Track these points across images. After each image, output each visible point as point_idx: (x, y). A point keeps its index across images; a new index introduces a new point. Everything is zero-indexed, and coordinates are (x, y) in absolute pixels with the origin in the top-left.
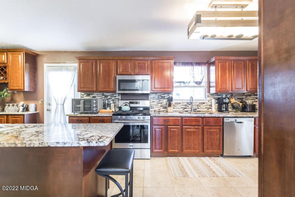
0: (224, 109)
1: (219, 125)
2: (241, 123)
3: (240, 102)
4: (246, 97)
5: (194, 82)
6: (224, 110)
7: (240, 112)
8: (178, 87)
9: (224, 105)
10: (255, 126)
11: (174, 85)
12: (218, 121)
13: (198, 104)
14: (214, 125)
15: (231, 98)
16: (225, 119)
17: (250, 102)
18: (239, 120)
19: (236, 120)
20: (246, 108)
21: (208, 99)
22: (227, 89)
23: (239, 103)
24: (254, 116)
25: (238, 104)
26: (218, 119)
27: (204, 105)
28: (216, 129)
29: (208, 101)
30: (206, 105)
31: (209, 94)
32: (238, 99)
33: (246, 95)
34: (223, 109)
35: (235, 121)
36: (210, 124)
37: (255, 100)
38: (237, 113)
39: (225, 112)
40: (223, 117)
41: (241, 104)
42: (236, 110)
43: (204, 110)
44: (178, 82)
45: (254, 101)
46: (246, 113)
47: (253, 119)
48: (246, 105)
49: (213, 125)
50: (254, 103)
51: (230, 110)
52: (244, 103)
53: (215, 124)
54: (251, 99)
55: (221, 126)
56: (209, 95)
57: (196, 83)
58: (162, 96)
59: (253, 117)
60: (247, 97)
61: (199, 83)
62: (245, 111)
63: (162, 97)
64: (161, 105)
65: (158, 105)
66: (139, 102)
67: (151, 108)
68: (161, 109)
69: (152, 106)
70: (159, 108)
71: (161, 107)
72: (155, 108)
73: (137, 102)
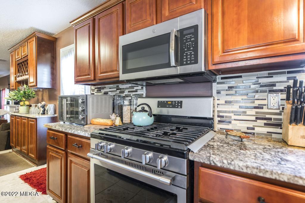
58: (261, 81)
64: (257, 113)
65: (245, 112)
66: (181, 102)
67: (219, 121)
68: (256, 128)
69: (222, 117)
70: (251, 125)
71: (258, 121)
72: (233, 122)
73: (175, 102)
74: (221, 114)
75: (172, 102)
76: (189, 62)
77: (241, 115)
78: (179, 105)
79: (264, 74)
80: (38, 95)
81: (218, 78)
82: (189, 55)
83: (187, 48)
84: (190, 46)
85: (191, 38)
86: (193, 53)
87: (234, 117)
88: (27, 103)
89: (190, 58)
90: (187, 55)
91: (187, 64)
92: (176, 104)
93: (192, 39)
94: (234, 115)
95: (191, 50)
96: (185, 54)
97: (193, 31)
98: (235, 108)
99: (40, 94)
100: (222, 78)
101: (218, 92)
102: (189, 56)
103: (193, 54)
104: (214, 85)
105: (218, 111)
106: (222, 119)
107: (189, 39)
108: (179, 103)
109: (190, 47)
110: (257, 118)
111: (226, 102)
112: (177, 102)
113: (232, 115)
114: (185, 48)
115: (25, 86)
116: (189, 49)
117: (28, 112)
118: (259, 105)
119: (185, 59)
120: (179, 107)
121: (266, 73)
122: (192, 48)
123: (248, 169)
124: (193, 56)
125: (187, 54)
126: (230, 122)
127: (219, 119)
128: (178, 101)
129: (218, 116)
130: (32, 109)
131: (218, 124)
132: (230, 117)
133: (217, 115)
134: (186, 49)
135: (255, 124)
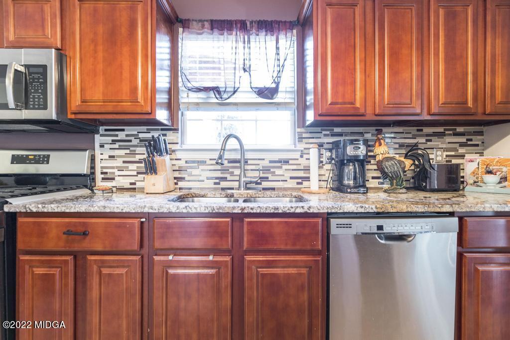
0: (351, 182)
1: (309, 248)
2: (401, 238)
3: (406, 156)
4: (427, 141)
5: (251, 88)
6: (349, 186)
7: (404, 190)
8: (197, 106)
9: (351, 167)
10: (461, 249)
11: (182, 100)
12: (307, 231)
13: (266, 163)
14: (289, 247)
15: (377, 144)
16: (334, 222)
17: (439, 158)
18: (392, 226)
19: (380, 228)
20: (426, 178)
21: (301, 146)
22: (358, 105)
23: (402, 159)
24: (456, 209)
25: (400, 162)
26: (303, 225)
27: (285, 167)
28: (294, 264)
29: (299, 153)
30: (295, 167)
31: (302, 130)
32: (401, 146)
33: (427, 135)
34: (346, 182)
35: (375, 231)
36: (270, 247)
37: (455, 150)
38: (393, 197)
39: (353, 190)
40: (328, 214)
41: (408, 163)
42: (392, 184)
43: (286, 185)
44: (199, 90)
45: (453, 153)
46: (428, 195)
47: (455, 220)
48: (427, 167)
49: (283, 247)
50: (454, 161)
51: (372, 183)
52: (419, 161)
53: (294, 244)
54: (444, 146)
55: (319, 253)
56: (304, 135)
57: (261, 92)
58: (141, 135)
59: (451, 214)
60: (430, 141)
61: (267, 92)
62: (424, 189)
63: (141, 141)
64: (138, 167)
65: (128, 167)
66: (49, 156)
67: (103, 179)
68: (137, 183)
69: (106, 173)
70: (132, 180)
71: (139, 175)
72: (117, 178)
73: (39, 155)
74: (105, 170)
75: (35, 156)
76: (37, 106)
77: (123, 170)
78: (46, 160)
79: (143, 129)
81: (102, 129)
82: (37, 98)
83: (35, 89)
84: (38, 88)
85: (39, 78)
86: (41, 96)
87: (118, 173)
89: (39, 102)
90: (34, 98)
91: (34, 108)
92: (41, 159)
93: (41, 80)
94: (118, 170)
95: (39, 93)
96: (31, 96)
97: (42, 72)
98: (118, 163)
100: (106, 130)
101: (102, 146)
102: (37, 100)
103: (41, 98)
104: (97, 137)
105: (102, 168)
106: (106, 176)
107: (36, 79)
108: (46, 157)
109: (38, 90)
110: (138, 173)
111: (110, 157)
112: (42, 156)
113: (115, 171)
114: (32, 89)
116: (36, 91)
118: (139, 159)
119: (31, 102)
120: (45, 162)
121: (144, 128)
122: (40, 91)
123: (59, 208)
124: (41, 100)
125: (34, 96)
126: (114, 179)
127: (103, 176)
128: (44, 155)
129: (102, 173)
131: (101, 181)
132: (114, 173)
133: (100, 171)
134: (33, 91)
135: (136, 178)
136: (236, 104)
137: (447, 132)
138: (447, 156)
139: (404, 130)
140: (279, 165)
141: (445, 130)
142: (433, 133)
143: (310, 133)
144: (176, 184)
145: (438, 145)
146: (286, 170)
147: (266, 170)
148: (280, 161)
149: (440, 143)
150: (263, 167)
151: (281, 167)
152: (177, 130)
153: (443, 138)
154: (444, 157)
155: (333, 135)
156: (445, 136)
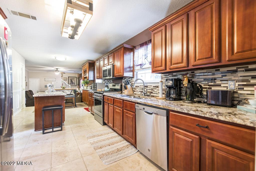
4: (223, 76)
5: (149, 62)
19: (144, 108)
26: (132, 104)
31: (162, 75)
37: (247, 81)
45: (245, 83)
60: (225, 76)
66: (116, 85)
80: (90, 82)
88: (87, 85)
99: (91, 82)
115: (86, 79)
117: (87, 88)
130: (88, 87)
136: (146, 68)
137: (239, 70)
138: (239, 85)
139: (207, 71)
140: (155, 88)
141: (237, 68)
142: (227, 71)
143: (165, 76)
144: (134, 92)
145: (231, 78)
146: (158, 90)
147: (152, 90)
148: (155, 87)
149: (233, 77)
150: (151, 88)
151: (156, 89)
152: (134, 77)
153: (236, 73)
154: (237, 85)
155: (173, 76)
156: (237, 72)
